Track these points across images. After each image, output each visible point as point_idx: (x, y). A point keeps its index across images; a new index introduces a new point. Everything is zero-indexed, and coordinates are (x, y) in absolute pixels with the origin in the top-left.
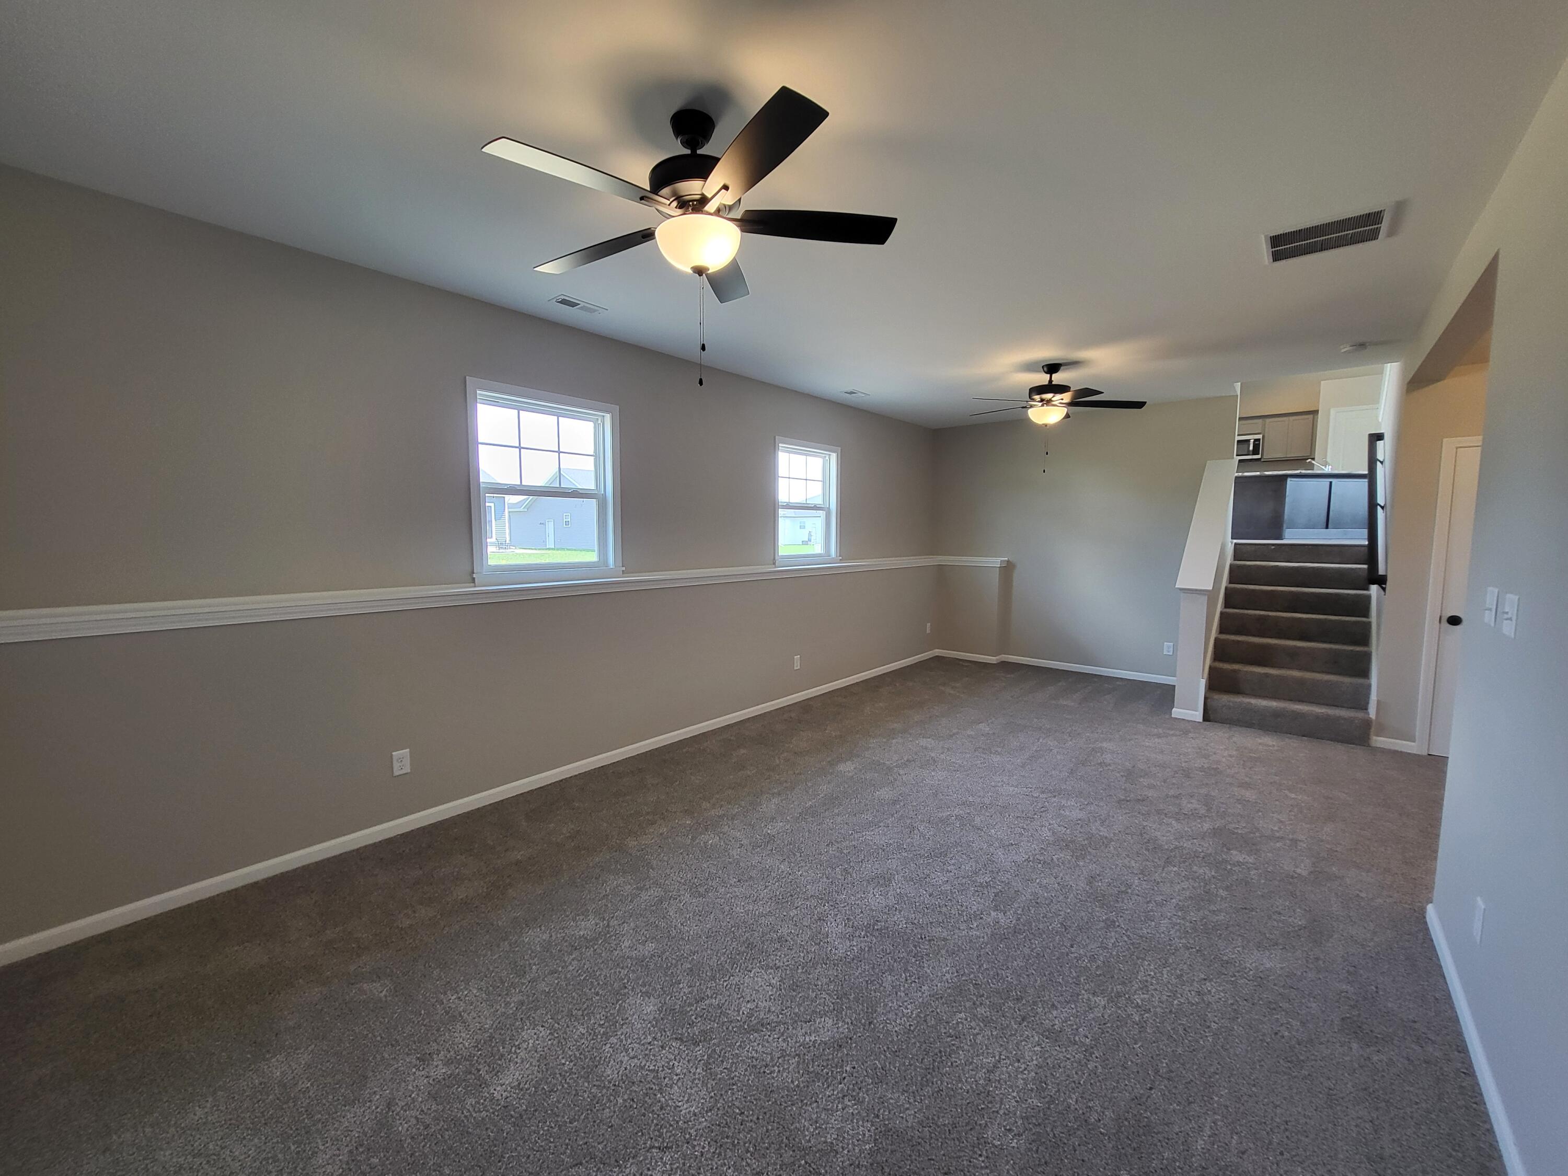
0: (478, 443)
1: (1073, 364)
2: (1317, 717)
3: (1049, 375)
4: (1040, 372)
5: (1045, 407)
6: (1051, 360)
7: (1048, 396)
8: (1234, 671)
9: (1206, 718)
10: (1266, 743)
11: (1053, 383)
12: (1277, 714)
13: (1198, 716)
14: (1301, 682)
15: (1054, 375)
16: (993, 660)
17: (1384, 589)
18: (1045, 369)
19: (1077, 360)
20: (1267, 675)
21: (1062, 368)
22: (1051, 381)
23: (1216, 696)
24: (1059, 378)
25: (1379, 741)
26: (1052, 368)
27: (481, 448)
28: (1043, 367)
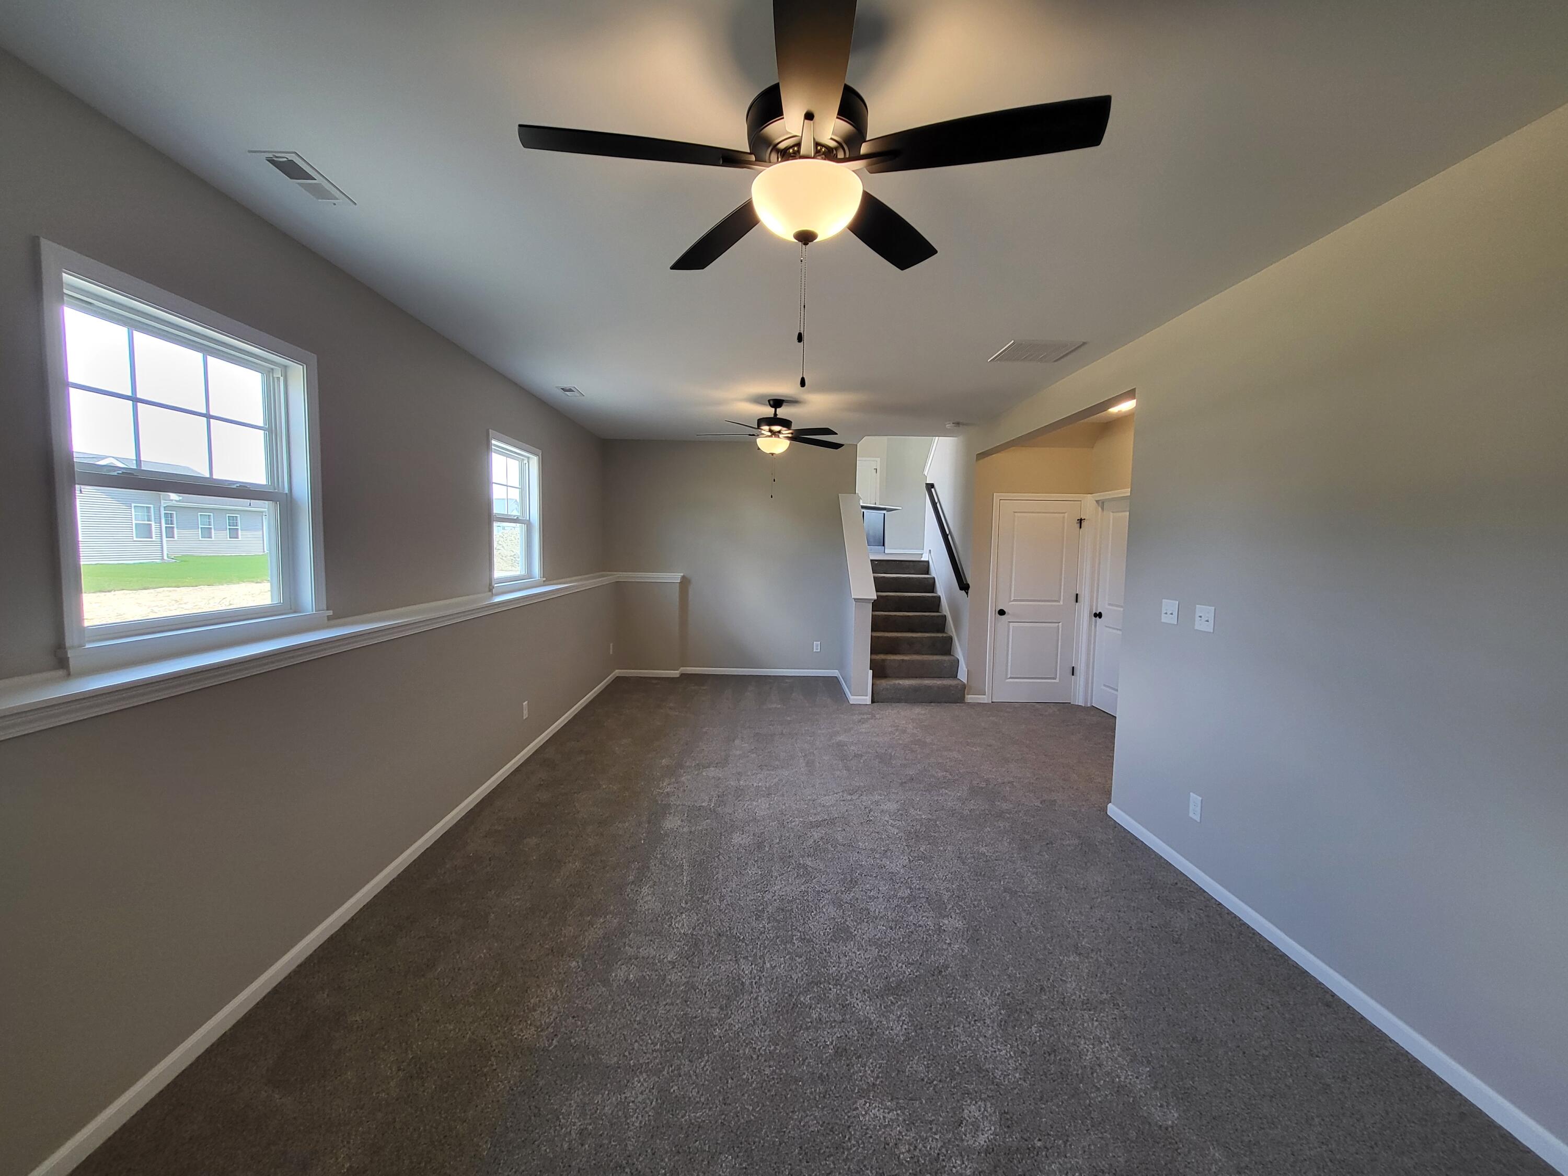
0: (68, 385)
1: (794, 402)
2: (939, 688)
3: (773, 409)
4: (764, 404)
5: (774, 439)
6: (778, 396)
7: (776, 428)
8: (883, 660)
9: (873, 702)
10: (919, 711)
11: (778, 416)
12: (916, 689)
13: (868, 699)
14: (922, 663)
15: (778, 410)
16: (675, 673)
17: (967, 593)
18: (771, 402)
19: (798, 400)
20: (903, 660)
21: (784, 404)
22: (775, 414)
23: (878, 682)
24: (782, 412)
25: (970, 698)
26: (777, 403)
27: (73, 393)
28: (769, 401)
